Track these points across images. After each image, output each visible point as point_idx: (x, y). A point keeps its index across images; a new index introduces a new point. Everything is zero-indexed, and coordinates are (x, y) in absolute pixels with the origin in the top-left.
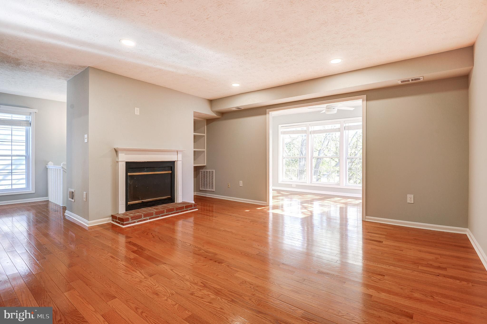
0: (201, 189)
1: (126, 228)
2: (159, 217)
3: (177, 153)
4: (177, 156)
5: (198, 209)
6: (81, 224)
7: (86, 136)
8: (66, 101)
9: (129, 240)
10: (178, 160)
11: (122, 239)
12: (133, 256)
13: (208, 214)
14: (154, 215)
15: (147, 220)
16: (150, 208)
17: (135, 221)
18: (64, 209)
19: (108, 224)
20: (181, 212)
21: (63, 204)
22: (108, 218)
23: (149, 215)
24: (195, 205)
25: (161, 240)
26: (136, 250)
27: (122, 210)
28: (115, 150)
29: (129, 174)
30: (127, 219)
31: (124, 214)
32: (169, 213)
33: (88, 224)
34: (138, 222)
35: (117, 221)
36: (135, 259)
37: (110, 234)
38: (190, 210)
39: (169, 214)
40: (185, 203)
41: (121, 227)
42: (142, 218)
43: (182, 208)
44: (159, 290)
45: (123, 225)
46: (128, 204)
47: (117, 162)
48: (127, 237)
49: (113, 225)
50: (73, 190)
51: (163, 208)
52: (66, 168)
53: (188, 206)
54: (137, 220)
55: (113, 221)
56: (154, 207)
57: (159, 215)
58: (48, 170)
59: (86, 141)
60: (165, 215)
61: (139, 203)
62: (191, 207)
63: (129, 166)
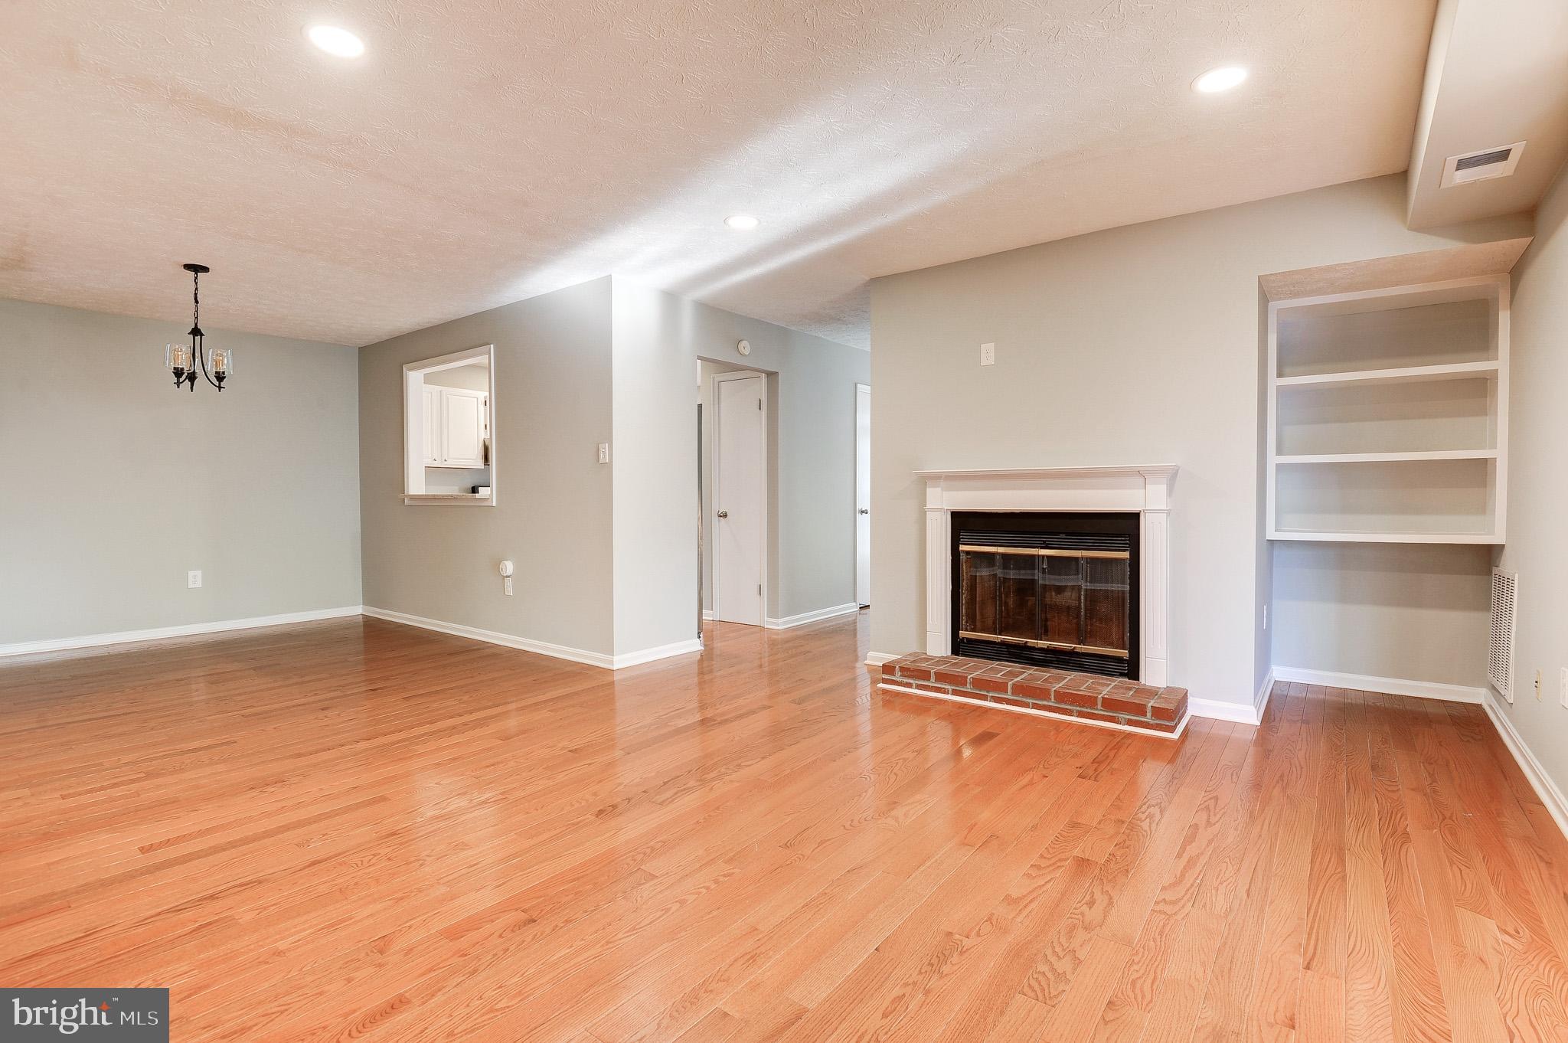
10: (1150, 511)
14: (968, 686)
15: (946, 692)
17: (911, 681)
20: (1081, 715)
24: (1158, 712)
27: (939, 644)
32: (1024, 700)
34: (919, 687)
38: (1130, 723)
39: (1026, 705)
42: (932, 680)
46: (960, 635)
47: (924, 511)
54: (916, 682)
57: (988, 692)
61: (994, 643)
62: (1137, 715)
63: (964, 523)
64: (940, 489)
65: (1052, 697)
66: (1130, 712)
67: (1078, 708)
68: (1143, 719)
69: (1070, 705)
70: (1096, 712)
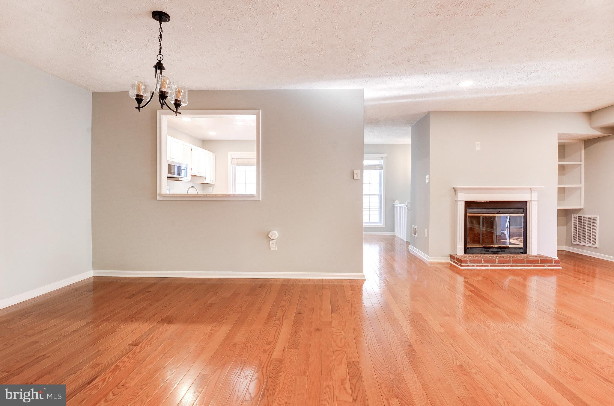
0: (573, 242)
1: (464, 270)
2: (502, 266)
3: (531, 191)
4: (530, 195)
5: (562, 268)
6: (422, 258)
7: (427, 177)
8: (410, 143)
9: (467, 280)
10: (531, 201)
11: (460, 279)
12: (469, 293)
13: (577, 276)
14: (496, 263)
15: (488, 266)
16: (492, 255)
17: (474, 264)
18: (408, 244)
19: (447, 263)
20: (534, 266)
21: (407, 239)
22: (447, 257)
23: (492, 262)
24: (556, 261)
25: (500, 288)
26: (472, 290)
27: (460, 251)
28: (454, 189)
29: (468, 214)
30: (466, 261)
31: (462, 256)
32: (516, 264)
33: (428, 259)
34: (477, 266)
35: (455, 261)
36: (470, 296)
37: (449, 272)
38: (549, 266)
39: (517, 266)
40: (542, 257)
41: (459, 268)
42: (482, 263)
43: (537, 261)
44: (491, 325)
45: (461, 266)
46: (467, 246)
47: (456, 201)
48: (465, 278)
49: (451, 264)
50: (416, 227)
51: (509, 258)
52: (410, 207)
53: (545, 261)
54: (476, 264)
55: (451, 261)
56: (497, 255)
57: (503, 264)
58: (395, 207)
59: (427, 181)
60: (511, 266)
61: (480, 248)
62: (550, 263)
63: (469, 205)
64: (463, 193)
65: (525, 262)
66: (548, 263)
67: (533, 264)
68: (552, 264)
69: (531, 264)
70: (539, 264)
